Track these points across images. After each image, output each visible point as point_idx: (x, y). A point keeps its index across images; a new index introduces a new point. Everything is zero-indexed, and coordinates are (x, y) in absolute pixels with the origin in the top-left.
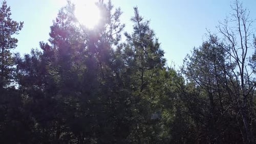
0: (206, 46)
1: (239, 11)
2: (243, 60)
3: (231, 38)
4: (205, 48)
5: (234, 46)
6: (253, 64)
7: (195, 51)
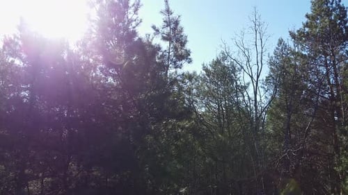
0: (217, 63)
1: (257, 23)
2: (258, 77)
3: (246, 53)
4: (215, 65)
5: (248, 61)
6: (266, 87)
7: (204, 67)
